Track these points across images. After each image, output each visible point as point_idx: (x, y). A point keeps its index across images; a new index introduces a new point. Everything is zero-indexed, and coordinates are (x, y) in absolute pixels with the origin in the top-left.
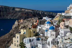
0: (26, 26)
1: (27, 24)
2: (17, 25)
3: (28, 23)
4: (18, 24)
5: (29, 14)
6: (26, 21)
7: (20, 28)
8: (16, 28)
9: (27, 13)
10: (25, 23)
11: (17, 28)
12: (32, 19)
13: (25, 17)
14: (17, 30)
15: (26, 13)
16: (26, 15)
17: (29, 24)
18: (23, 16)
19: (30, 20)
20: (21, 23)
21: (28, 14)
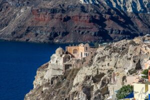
0: (105, 72)
1: (112, 63)
2: (59, 69)
3: (113, 59)
4: (67, 67)
5: (71, 14)
6: (107, 53)
7: (75, 82)
8: (59, 84)
9: (63, 11)
10: (99, 58)
11: (64, 85)
12: (133, 44)
13: (53, 28)
14: (63, 93)
15: (54, 11)
16: (55, 21)
17: (118, 65)
18: (41, 23)
19: (123, 49)
20: (78, 61)
21: (64, 16)
